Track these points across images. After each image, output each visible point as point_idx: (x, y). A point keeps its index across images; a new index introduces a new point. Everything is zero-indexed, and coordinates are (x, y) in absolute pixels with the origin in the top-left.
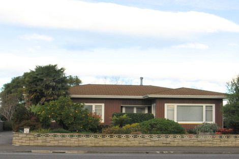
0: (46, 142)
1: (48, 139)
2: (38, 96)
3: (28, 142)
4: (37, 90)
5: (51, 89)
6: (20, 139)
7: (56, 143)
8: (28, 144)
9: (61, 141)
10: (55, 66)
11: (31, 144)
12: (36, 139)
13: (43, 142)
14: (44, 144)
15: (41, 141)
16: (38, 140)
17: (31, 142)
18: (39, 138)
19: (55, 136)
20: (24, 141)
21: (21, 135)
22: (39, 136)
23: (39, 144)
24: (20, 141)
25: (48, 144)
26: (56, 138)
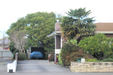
0: (99, 69)
1: (102, 67)
2: (73, 33)
3: (86, 69)
4: (72, 28)
5: (84, 27)
6: (79, 67)
7: (107, 70)
8: (86, 71)
9: (111, 68)
10: (85, 8)
11: (88, 71)
12: (92, 67)
13: (97, 69)
14: (98, 71)
15: (96, 68)
16: (93, 67)
17: (88, 69)
18: (94, 66)
19: (107, 64)
20: (82, 69)
21: (79, 64)
22: (94, 64)
23: (94, 71)
24: (79, 69)
25: (101, 71)
26: (107, 66)
